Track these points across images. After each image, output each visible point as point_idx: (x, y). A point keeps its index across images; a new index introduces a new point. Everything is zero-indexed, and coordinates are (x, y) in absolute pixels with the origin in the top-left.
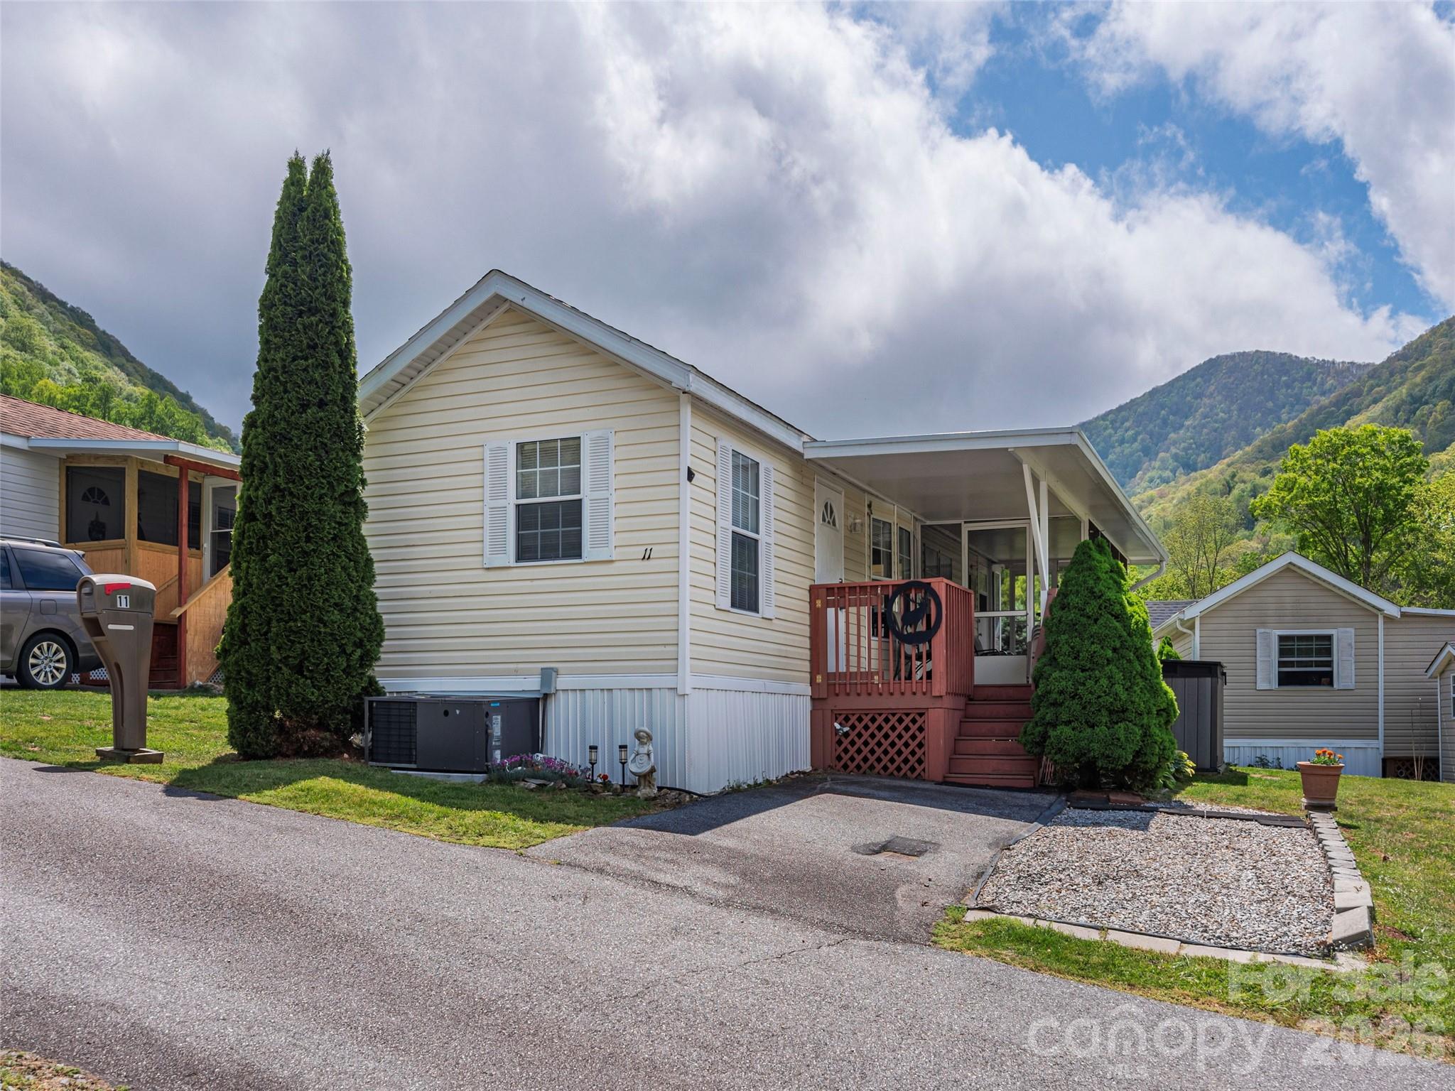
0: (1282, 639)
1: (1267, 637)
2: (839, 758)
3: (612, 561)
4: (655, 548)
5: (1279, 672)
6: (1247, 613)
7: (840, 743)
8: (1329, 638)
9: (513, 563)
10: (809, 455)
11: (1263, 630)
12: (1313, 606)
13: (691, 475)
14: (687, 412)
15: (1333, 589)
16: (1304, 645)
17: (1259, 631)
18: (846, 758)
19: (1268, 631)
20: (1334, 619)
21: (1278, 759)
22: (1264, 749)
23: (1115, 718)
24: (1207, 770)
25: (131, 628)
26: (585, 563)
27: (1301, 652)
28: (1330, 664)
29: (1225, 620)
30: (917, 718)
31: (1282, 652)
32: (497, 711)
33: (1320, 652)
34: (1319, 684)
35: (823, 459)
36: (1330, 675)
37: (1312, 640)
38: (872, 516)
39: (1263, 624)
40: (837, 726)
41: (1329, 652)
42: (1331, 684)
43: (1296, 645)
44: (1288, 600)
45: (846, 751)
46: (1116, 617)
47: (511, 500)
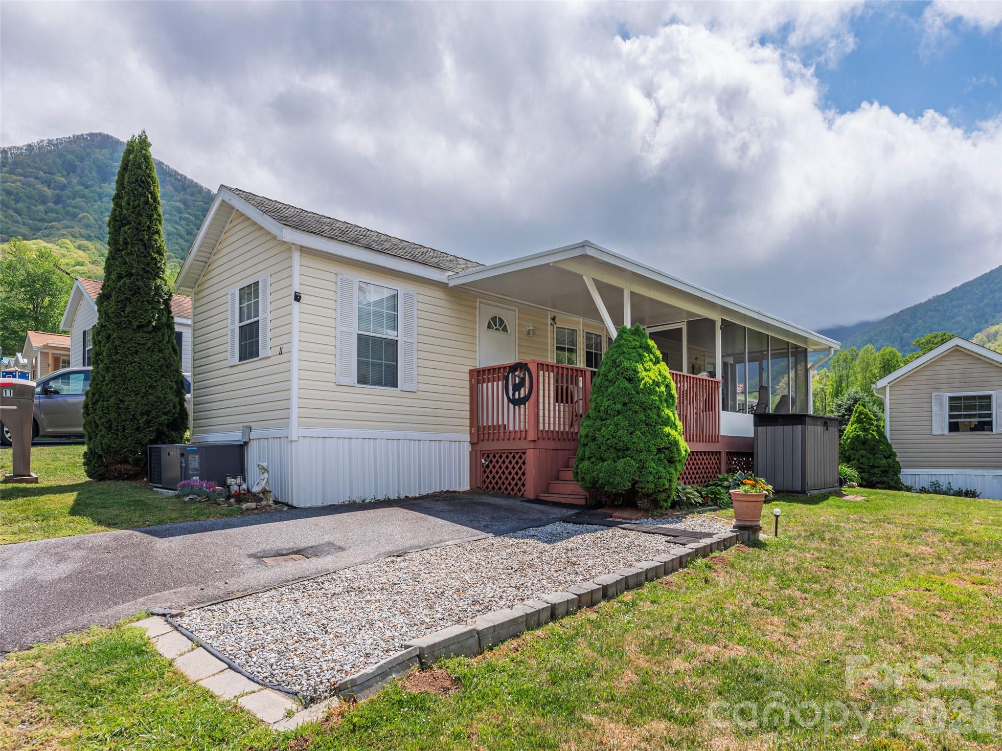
0: (951, 399)
1: (940, 398)
2: (485, 482)
3: (270, 357)
4: (284, 346)
5: (949, 423)
6: (924, 382)
7: (485, 472)
8: (989, 397)
9: (237, 362)
10: (452, 284)
11: (936, 394)
12: (976, 375)
13: (298, 298)
14: (296, 256)
15: (992, 362)
16: (968, 403)
17: (933, 394)
18: (488, 481)
19: (941, 394)
20: (993, 384)
21: (949, 483)
22: (938, 476)
23: (620, 454)
24: (796, 492)
25: (15, 407)
26: (260, 359)
27: (968, 408)
28: (990, 416)
29: (907, 388)
30: (522, 455)
31: (952, 408)
32: (193, 452)
33: (982, 407)
34: (983, 430)
35: (463, 284)
36: (990, 423)
37: (975, 399)
38: (555, 326)
39: (937, 389)
40: (483, 461)
41: (989, 407)
42: (991, 430)
43: (963, 403)
44: (956, 371)
45: (488, 477)
46: (630, 380)
47: (237, 325)
